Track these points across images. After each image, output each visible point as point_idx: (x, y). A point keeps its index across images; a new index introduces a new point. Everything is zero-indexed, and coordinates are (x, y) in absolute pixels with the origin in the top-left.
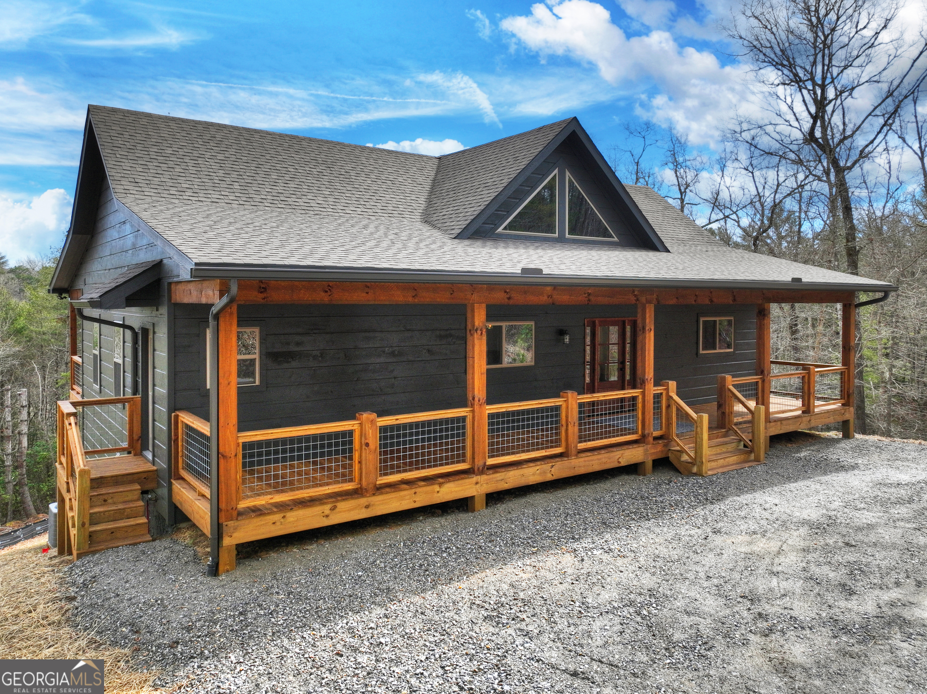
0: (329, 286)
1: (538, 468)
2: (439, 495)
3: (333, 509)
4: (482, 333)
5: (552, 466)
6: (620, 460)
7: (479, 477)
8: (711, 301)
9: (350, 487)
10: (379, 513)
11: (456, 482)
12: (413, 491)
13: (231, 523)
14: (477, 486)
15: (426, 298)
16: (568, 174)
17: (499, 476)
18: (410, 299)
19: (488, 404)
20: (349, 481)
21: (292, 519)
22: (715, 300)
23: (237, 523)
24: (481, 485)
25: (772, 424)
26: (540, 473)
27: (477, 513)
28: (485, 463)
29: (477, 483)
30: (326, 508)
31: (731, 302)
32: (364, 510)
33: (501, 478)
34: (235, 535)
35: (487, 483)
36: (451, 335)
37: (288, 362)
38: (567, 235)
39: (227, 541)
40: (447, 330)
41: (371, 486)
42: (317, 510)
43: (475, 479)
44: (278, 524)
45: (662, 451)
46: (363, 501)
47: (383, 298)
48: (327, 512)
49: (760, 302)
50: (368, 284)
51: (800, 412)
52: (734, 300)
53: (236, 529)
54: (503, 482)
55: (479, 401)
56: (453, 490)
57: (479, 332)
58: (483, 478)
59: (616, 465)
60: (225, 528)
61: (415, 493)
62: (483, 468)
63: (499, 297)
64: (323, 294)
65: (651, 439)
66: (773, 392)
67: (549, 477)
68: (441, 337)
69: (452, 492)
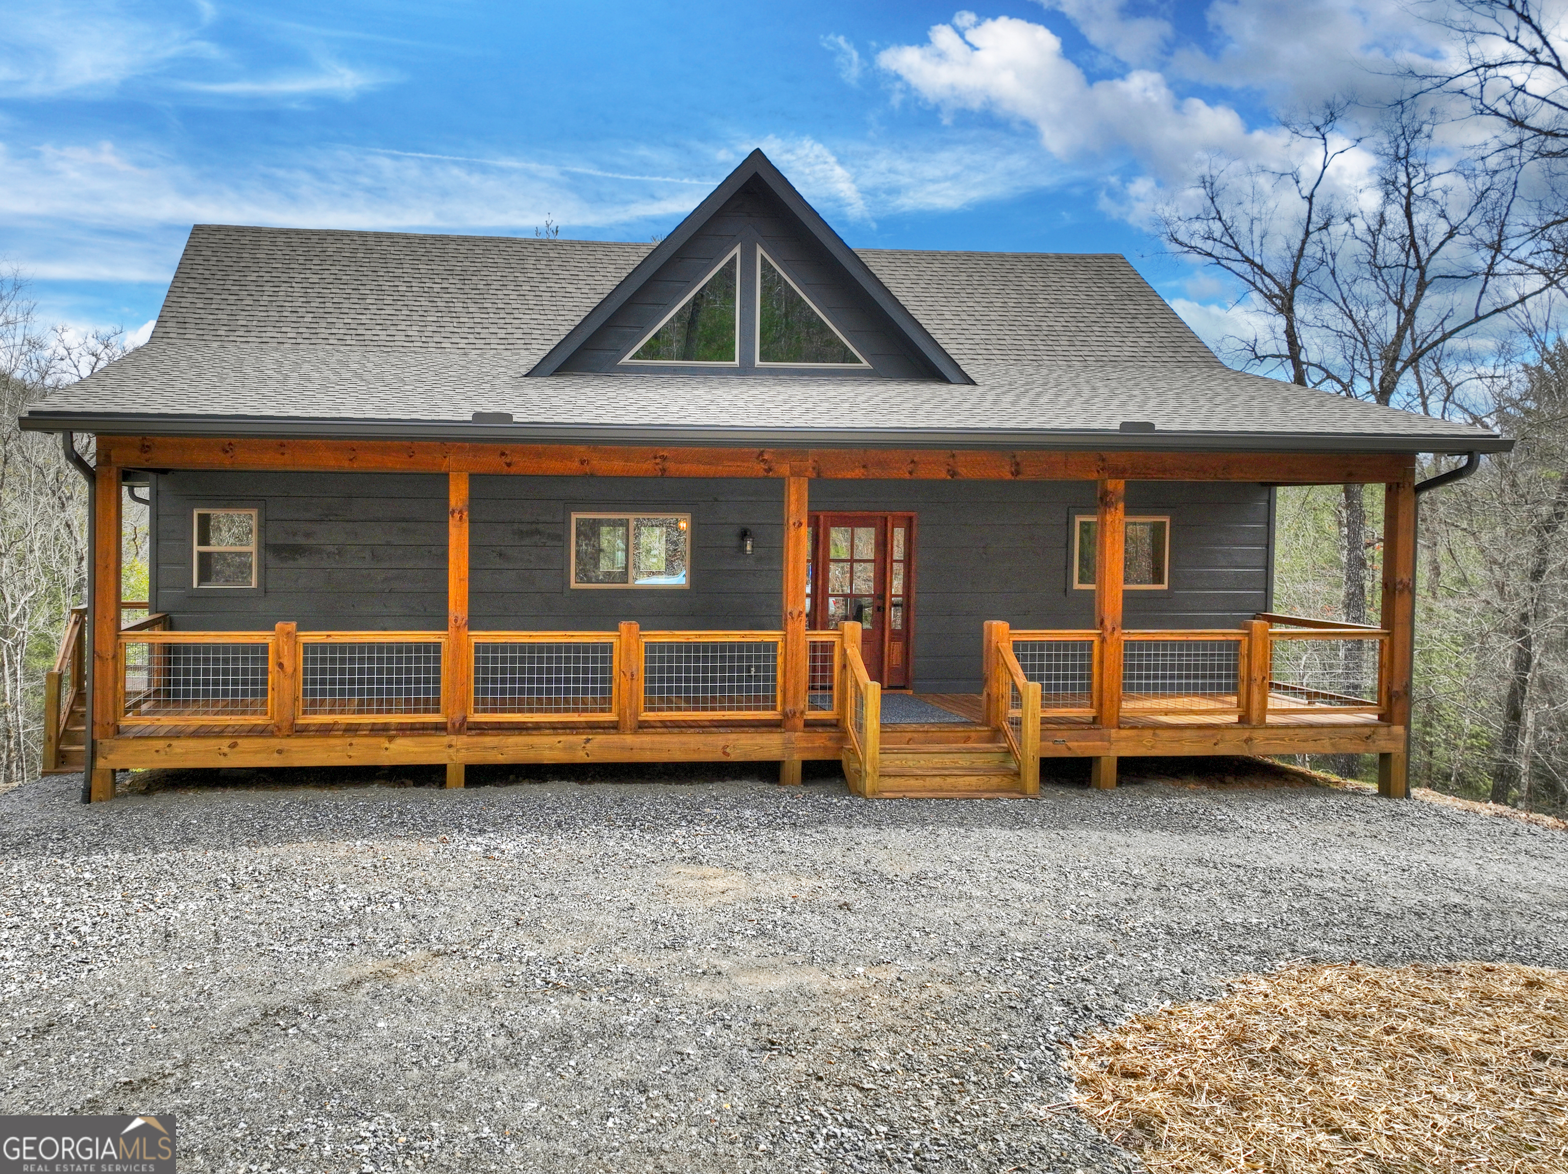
0: (230, 444)
1: (561, 738)
2: (387, 753)
3: (233, 746)
4: (461, 518)
5: (588, 740)
6: (728, 750)
7: (454, 737)
8: (953, 474)
9: (260, 722)
10: (297, 764)
11: (416, 739)
12: (349, 740)
13: (106, 742)
14: (451, 750)
15: (368, 462)
16: (760, 251)
17: (489, 740)
18: (346, 464)
19: (470, 629)
20: (261, 714)
21: (178, 750)
22: (962, 471)
23: (114, 743)
24: (458, 751)
25: (1124, 733)
26: (565, 749)
27: (447, 791)
28: (465, 718)
29: (450, 746)
30: (225, 744)
31: (1009, 476)
32: (276, 755)
33: (492, 745)
34: (110, 757)
35: (468, 749)
36: (538, 532)
37: (294, 559)
38: (758, 362)
39: (101, 763)
40: (532, 523)
41: (286, 724)
42: (212, 743)
43: (446, 739)
44: (162, 753)
45: (825, 748)
46: (275, 743)
47: (306, 462)
48: (226, 749)
49: (1094, 476)
50: (285, 441)
51: (1234, 718)
52: (1017, 473)
53: (111, 750)
54: (495, 752)
55: (456, 621)
56: (411, 749)
57: (457, 516)
58: (460, 741)
59: (717, 757)
60: (99, 747)
61: (351, 745)
62: (462, 725)
63: (491, 463)
64: (222, 455)
65: (800, 724)
66: (1278, 686)
67: (580, 757)
68: (521, 534)
69: (408, 753)
